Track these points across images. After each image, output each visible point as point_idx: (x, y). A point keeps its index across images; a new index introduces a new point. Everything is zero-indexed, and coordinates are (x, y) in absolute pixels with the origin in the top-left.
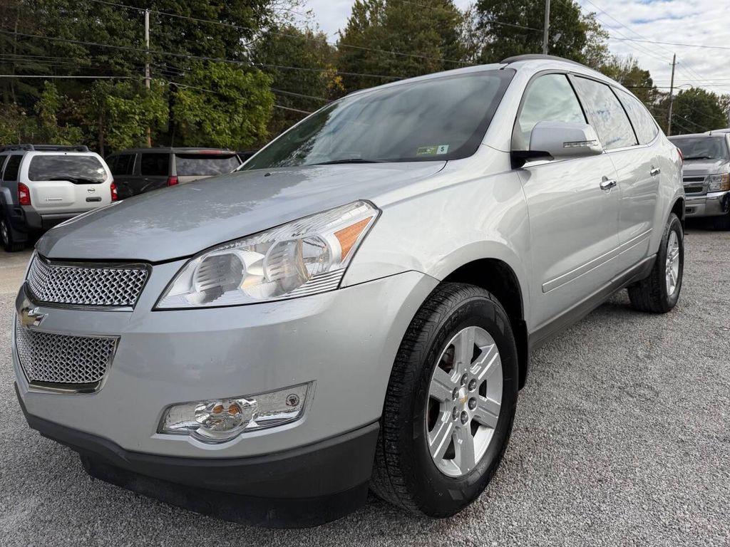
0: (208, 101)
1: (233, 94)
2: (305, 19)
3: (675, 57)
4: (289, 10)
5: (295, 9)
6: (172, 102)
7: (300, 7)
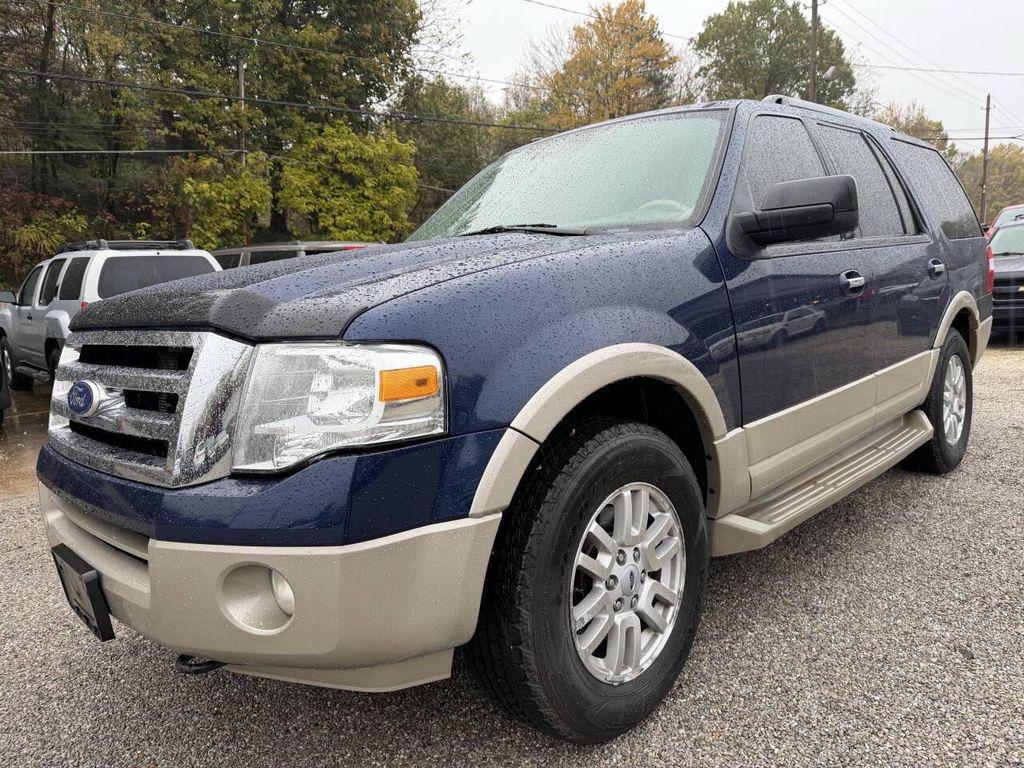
0: (325, 182)
1: (358, 170)
2: (460, 65)
3: (989, 98)
4: (436, 52)
5: (446, 51)
6: (276, 186)
7: (454, 49)
